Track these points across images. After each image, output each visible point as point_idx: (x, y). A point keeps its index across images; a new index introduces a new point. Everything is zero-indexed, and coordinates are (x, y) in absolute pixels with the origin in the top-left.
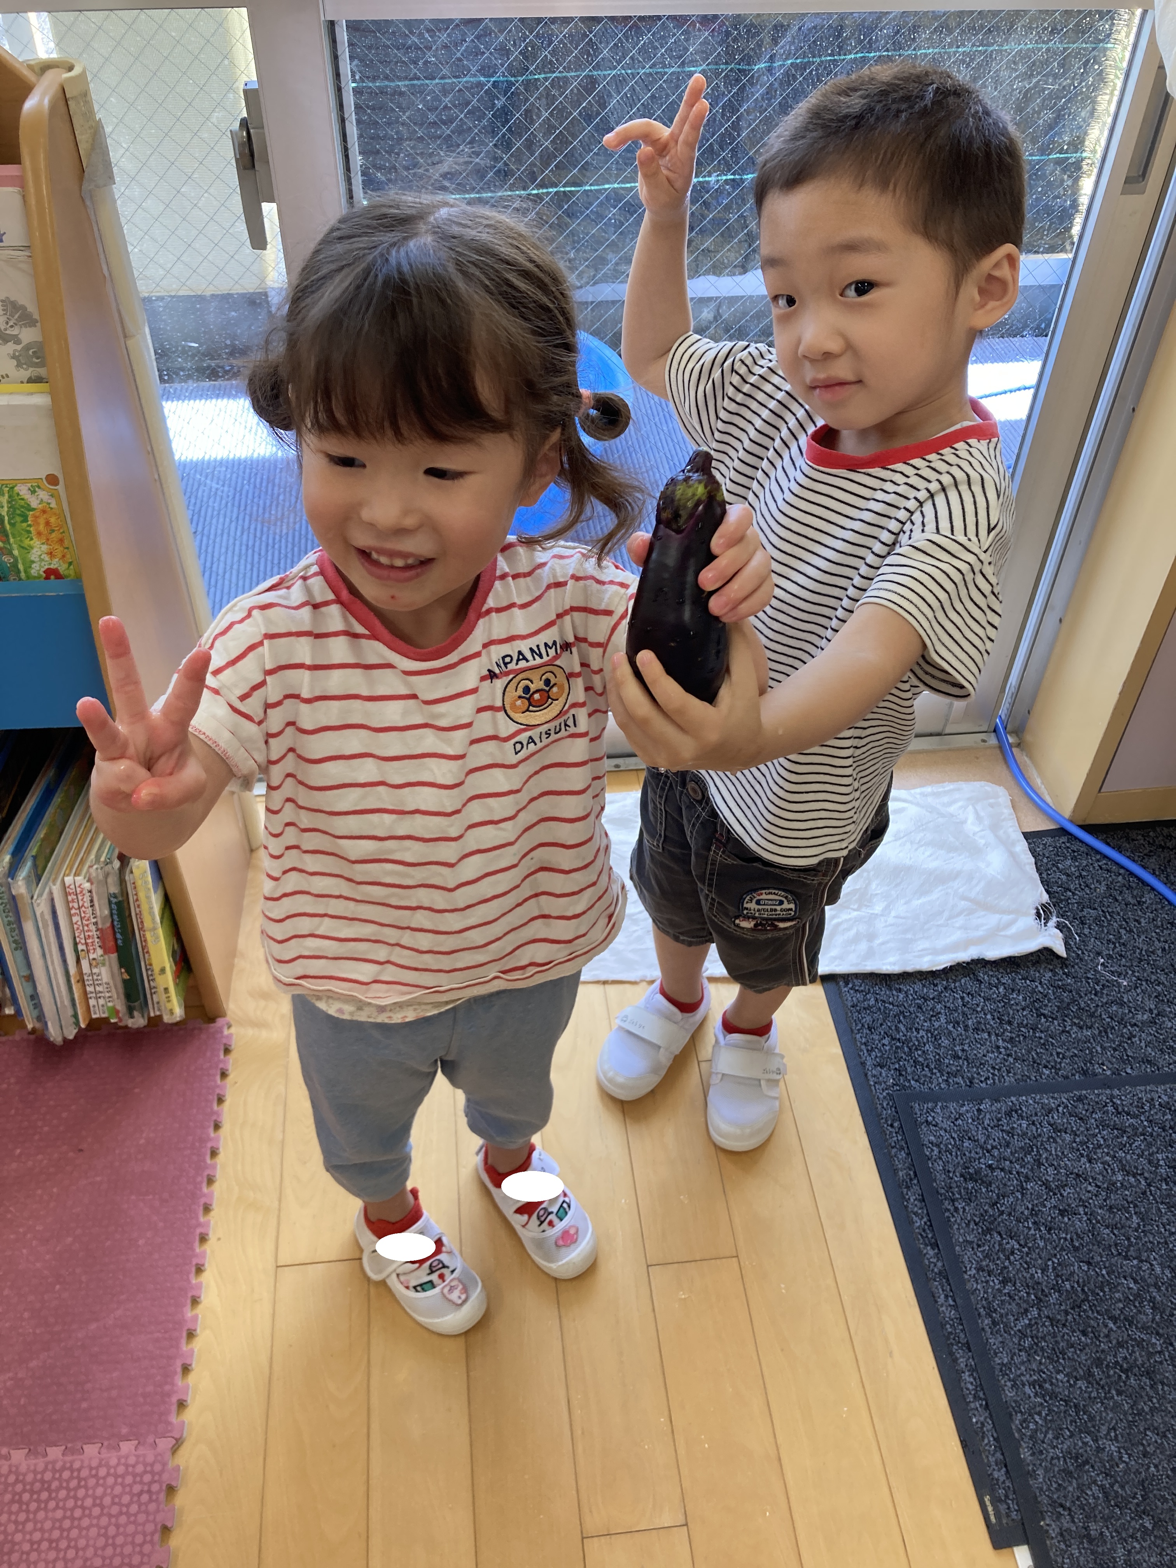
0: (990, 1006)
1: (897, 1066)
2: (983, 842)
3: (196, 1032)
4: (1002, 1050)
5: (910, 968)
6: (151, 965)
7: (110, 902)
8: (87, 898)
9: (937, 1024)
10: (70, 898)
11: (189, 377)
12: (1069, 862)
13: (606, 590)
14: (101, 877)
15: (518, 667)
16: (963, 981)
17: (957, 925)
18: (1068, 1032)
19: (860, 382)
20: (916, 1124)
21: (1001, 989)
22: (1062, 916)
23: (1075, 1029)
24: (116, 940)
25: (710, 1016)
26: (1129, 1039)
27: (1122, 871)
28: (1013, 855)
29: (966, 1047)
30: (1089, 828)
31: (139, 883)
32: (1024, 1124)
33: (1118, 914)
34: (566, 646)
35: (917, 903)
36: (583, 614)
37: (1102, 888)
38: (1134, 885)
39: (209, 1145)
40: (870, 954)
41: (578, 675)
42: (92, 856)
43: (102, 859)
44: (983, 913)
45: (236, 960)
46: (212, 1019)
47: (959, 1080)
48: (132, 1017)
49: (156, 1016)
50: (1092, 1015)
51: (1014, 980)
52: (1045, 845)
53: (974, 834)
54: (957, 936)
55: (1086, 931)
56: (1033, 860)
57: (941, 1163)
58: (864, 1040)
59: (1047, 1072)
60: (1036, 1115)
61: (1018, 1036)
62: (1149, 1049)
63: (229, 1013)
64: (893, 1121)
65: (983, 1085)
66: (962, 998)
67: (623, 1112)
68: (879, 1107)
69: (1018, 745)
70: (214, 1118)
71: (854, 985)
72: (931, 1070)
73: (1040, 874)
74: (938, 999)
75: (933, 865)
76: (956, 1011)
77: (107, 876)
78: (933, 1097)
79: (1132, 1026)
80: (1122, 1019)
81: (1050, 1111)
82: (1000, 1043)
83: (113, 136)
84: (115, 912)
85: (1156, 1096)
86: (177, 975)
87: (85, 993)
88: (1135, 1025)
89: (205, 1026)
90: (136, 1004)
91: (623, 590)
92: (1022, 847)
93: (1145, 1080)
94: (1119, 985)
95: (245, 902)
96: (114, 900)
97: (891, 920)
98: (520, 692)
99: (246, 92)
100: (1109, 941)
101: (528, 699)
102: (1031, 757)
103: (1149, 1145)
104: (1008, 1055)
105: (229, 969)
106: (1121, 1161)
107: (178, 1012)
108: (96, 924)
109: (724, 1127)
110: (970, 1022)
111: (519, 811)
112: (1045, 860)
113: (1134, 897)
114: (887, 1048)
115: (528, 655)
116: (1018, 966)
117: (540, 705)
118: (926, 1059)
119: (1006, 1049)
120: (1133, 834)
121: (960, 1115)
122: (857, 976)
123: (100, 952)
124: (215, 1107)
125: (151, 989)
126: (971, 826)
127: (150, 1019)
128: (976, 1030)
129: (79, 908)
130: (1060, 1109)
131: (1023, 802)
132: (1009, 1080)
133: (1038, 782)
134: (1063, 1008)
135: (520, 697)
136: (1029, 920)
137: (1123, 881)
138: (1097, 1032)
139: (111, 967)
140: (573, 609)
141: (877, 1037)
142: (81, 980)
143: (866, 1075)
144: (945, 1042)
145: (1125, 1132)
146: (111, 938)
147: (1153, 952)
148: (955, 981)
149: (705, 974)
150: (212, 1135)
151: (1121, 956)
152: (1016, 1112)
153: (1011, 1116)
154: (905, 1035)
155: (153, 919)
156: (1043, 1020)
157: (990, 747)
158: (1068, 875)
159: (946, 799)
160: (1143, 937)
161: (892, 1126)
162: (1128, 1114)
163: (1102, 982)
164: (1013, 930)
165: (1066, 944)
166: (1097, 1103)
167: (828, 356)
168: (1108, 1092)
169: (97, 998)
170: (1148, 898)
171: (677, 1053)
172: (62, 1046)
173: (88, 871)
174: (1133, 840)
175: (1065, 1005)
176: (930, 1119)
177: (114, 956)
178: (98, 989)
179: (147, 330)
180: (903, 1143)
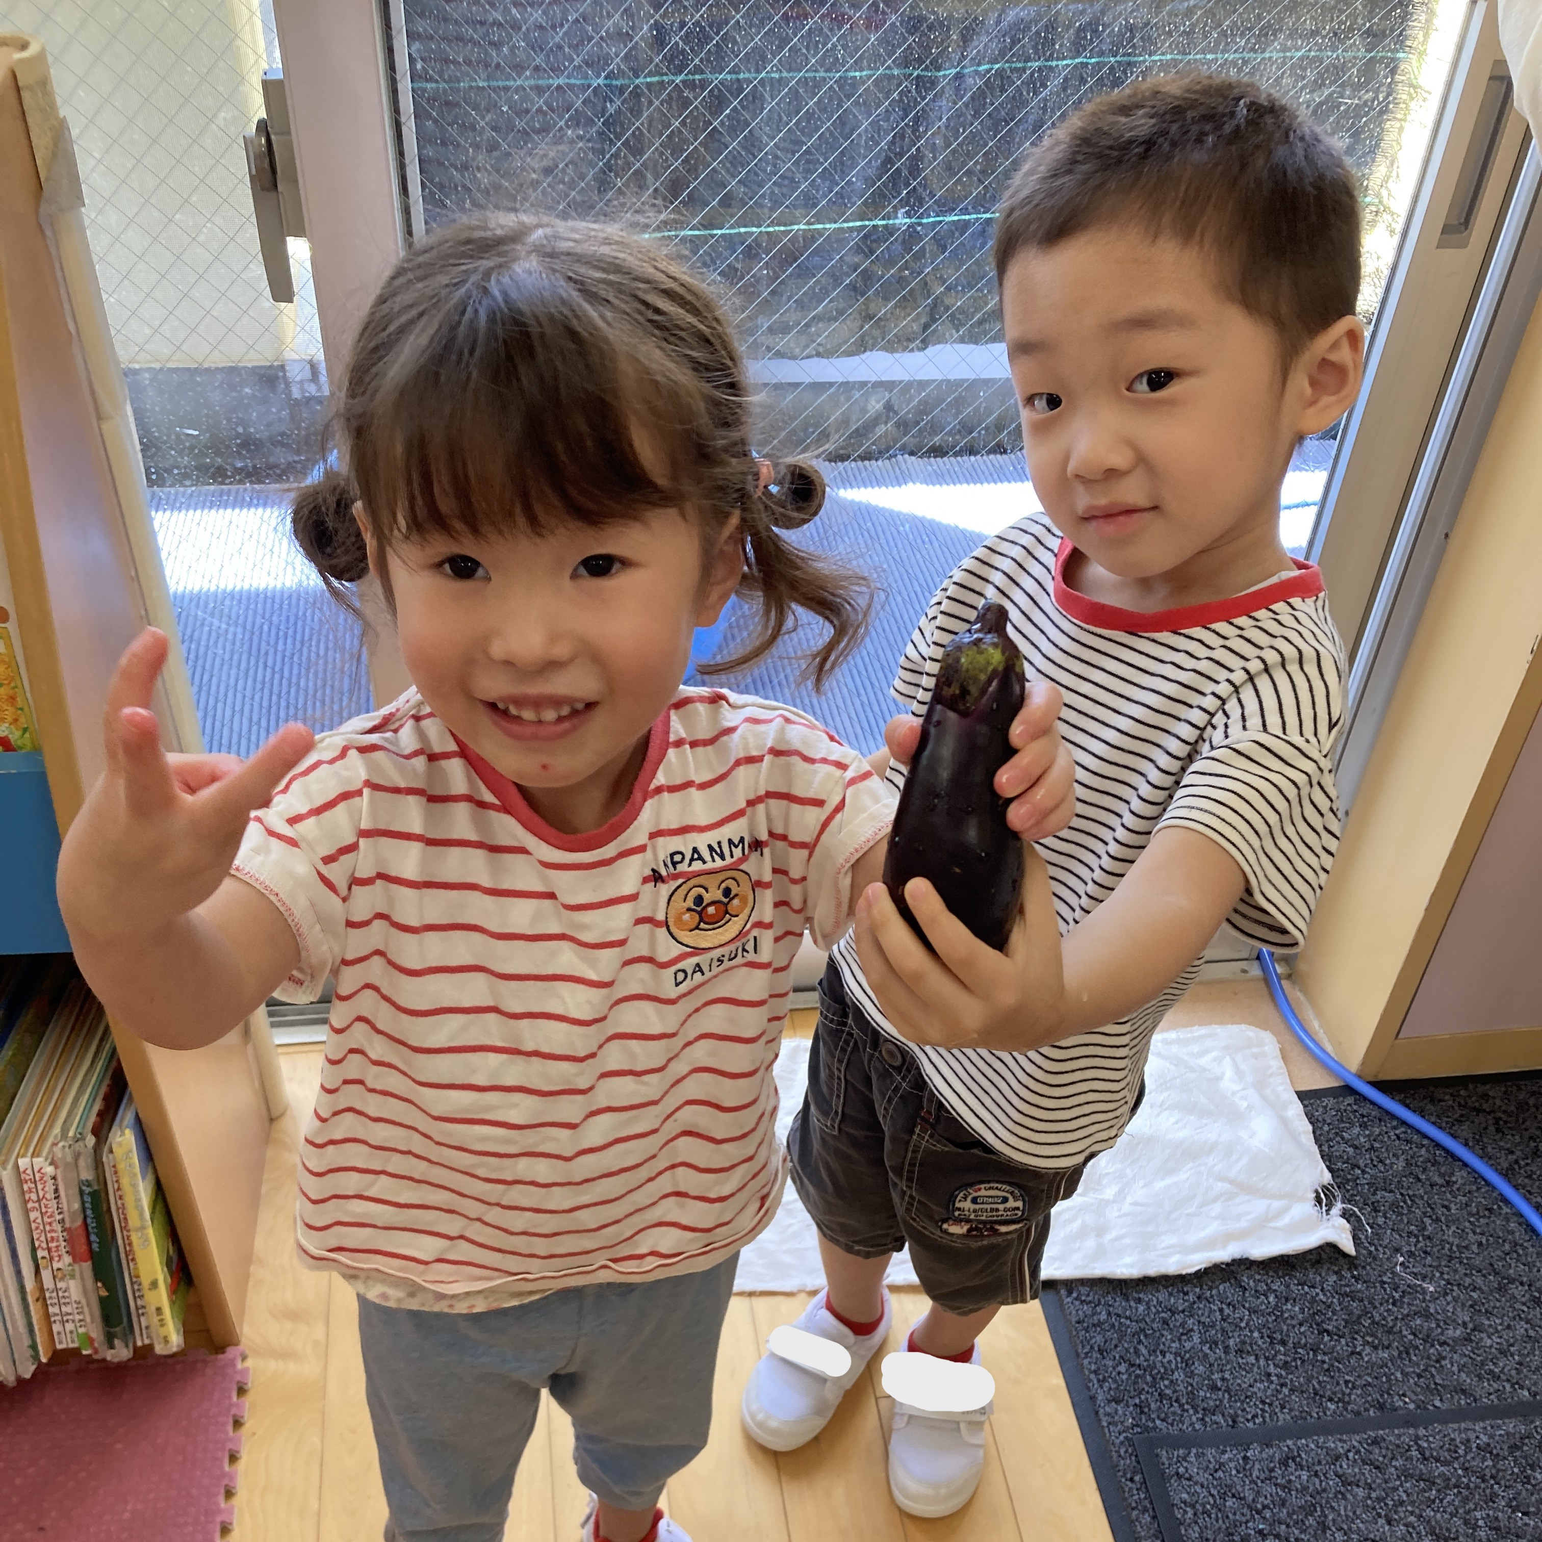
0: (1257, 1321)
1: (1137, 1401)
2: (1244, 1104)
3: (199, 1365)
4: (1274, 1378)
5: (1152, 1272)
6: (138, 1277)
7: (81, 1193)
8: (50, 1187)
9: (1188, 1345)
10: (26, 1187)
11: (186, 476)
12: (1356, 1130)
13: (815, 772)
14: (69, 1159)
15: (691, 869)
16: (1221, 1287)
17: (1213, 1214)
18: (1359, 1354)
19: (1155, 508)
20: (1163, 1478)
21: (1271, 1299)
22: (1350, 1202)
23: (1368, 1349)
24: (89, 1243)
25: (891, 1339)
26: (1438, 1361)
27: (1425, 1142)
28: (1283, 1121)
29: (1227, 1375)
30: (1382, 1086)
31: (121, 1166)
32: (1304, 1475)
33: (1422, 1198)
34: (757, 845)
35: (1159, 1185)
36: (784, 803)
37: (1400, 1165)
38: (1441, 1160)
39: (219, 1519)
40: (1100, 1253)
41: (768, 885)
42: (57, 1130)
43: (71, 1134)
44: (1247, 1197)
45: (252, 1269)
46: (220, 1348)
47: (1220, 1419)
48: (112, 1346)
49: (144, 1346)
50: (1390, 1331)
51: (1288, 1286)
52: (1325, 1107)
53: (1234, 1094)
54: (1213, 1228)
55: (1381, 1221)
56: (1310, 1128)
57: (1196, 1528)
58: (1093, 1367)
59: (1332, 1407)
60: (1319, 1463)
61: (1295, 1360)
62: (1463, 1375)
63: (243, 1341)
64: (1134, 1473)
65: (1250, 1425)
66: (1221, 1310)
67: (778, 1468)
68: (1115, 1455)
69: (1289, 977)
70: (226, 1482)
71: (1079, 1294)
72: (1181, 1406)
73: (1320, 1146)
74: (1190, 1311)
75: (1181, 1134)
76: (1213, 1326)
77: (77, 1156)
78: (1185, 1442)
79: (1441, 1344)
80: (1428, 1336)
81: (1337, 1458)
82: (1272, 1369)
83: (80, 142)
84: (88, 1205)
85: (1472, 1436)
86: (173, 1290)
87: (47, 1316)
88: (1445, 1343)
89: (211, 1358)
90: (118, 1329)
91: (838, 772)
92: (1296, 1109)
93: (1459, 1415)
94: (1424, 1291)
95: (264, 1189)
96: (87, 1190)
97: (1126, 1208)
98: (690, 903)
99: (266, 84)
100: (1410, 1233)
101: (700, 913)
102: (1305, 991)
103: (1465, 1500)
104: (1282, 1385)
105: (244, 1280)
106: (1429, 1522)
107: (176, 1340)
108: (62, 1221)
109: (912, 1486)
110: (1231, 1342)
111: (670, 1060)
112: (1326, 1128)
113: (1441, 1175)
114: (1125, 1377)
115: (706, 854)
116: (1293, 1267)
117: (715, 922)
118: (1175, 1391)
119: (1279, 1376)
120: (1439, 1093)
121: (1222, 1465)
122: (1082, 1282)
123: (67, 1259)
124: (227, 1468)
125: (137, 1309)
126: (1229, 1083)
127: (136, 1349)
128: (1240, 1352)
129: (39, 1201)
130: (1351, 1455)
131: (1295, 1051)
132: (1284, 1417)
133: (1315, 1025)
134: (1352, 1322)
135: (689, 910)
136: (1306, 1208)
137: (1427, 1155)
138: (1396, 1353)
139: (82, 1278)
140: (769, 795)
141: (1110, 1363)
142: (42, 1298)
143: (1097, 1413)
144: (1199, 1369)
145: (1434, 1483)
146: (83, 1240)
147: (1466, 1248)
148: (1210, 1289)
149: (886, 1282)
150: (223, 1505)
151: (1425, 1252)
152: (1294, 1460)
153: (1287, 1465)
154: (1146, 1360)
155: (141, 1215)
156: (1326, 1338)
157: (1253, 980)
158: (1356, 1147)
159: (1195, 1048)
160: (1453, 1228)
161: (1132, 1480)
162: (1437, 1460)
163: (1402, 1288)
164: (1285, 1221)
165: (1355, 1237)
166: (1398, 1446)
167: (1112, 474)
168: (1411, 1431)
169: (63, 1323)
170: (1460, 1176)
171: (848, 1387)
172: (14, 1388)
173: (51, 1150)
174: (1440, 1101)
175: (1354, 1318)
176: (1181, 1470)
177: (87, 1266)
178: (64, 1309)
179: (129, 410)
180: (1147, 1503)
